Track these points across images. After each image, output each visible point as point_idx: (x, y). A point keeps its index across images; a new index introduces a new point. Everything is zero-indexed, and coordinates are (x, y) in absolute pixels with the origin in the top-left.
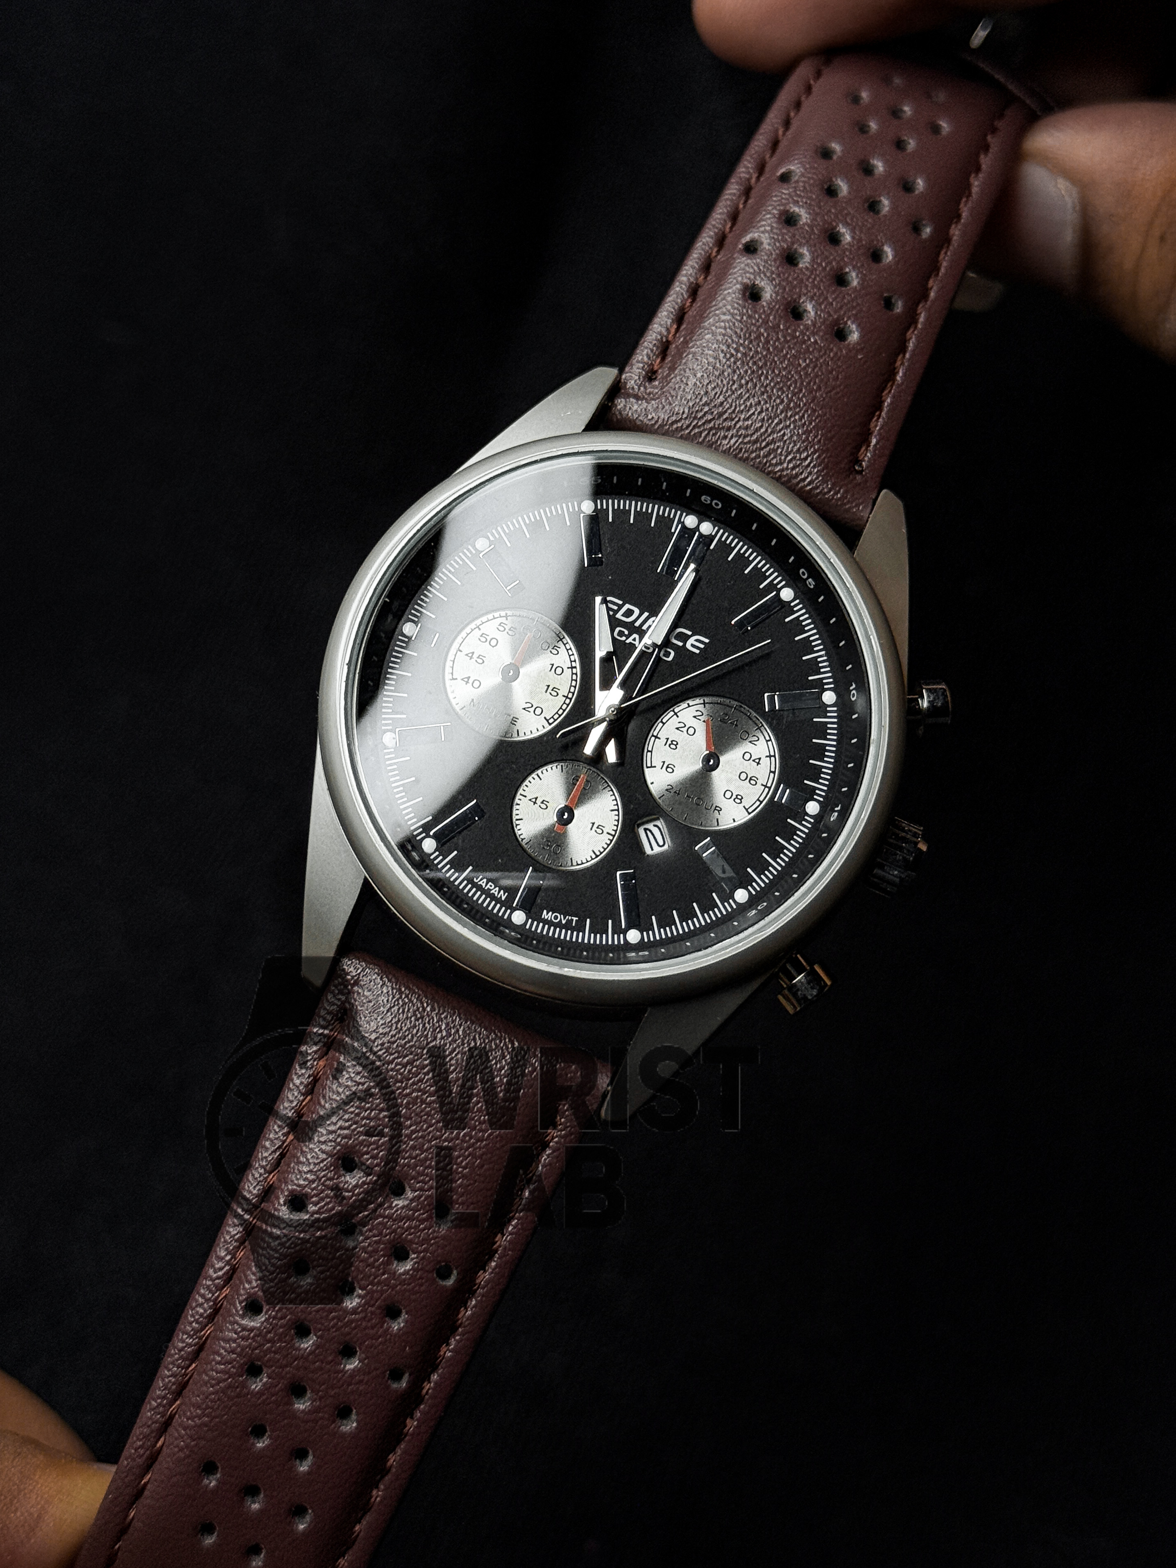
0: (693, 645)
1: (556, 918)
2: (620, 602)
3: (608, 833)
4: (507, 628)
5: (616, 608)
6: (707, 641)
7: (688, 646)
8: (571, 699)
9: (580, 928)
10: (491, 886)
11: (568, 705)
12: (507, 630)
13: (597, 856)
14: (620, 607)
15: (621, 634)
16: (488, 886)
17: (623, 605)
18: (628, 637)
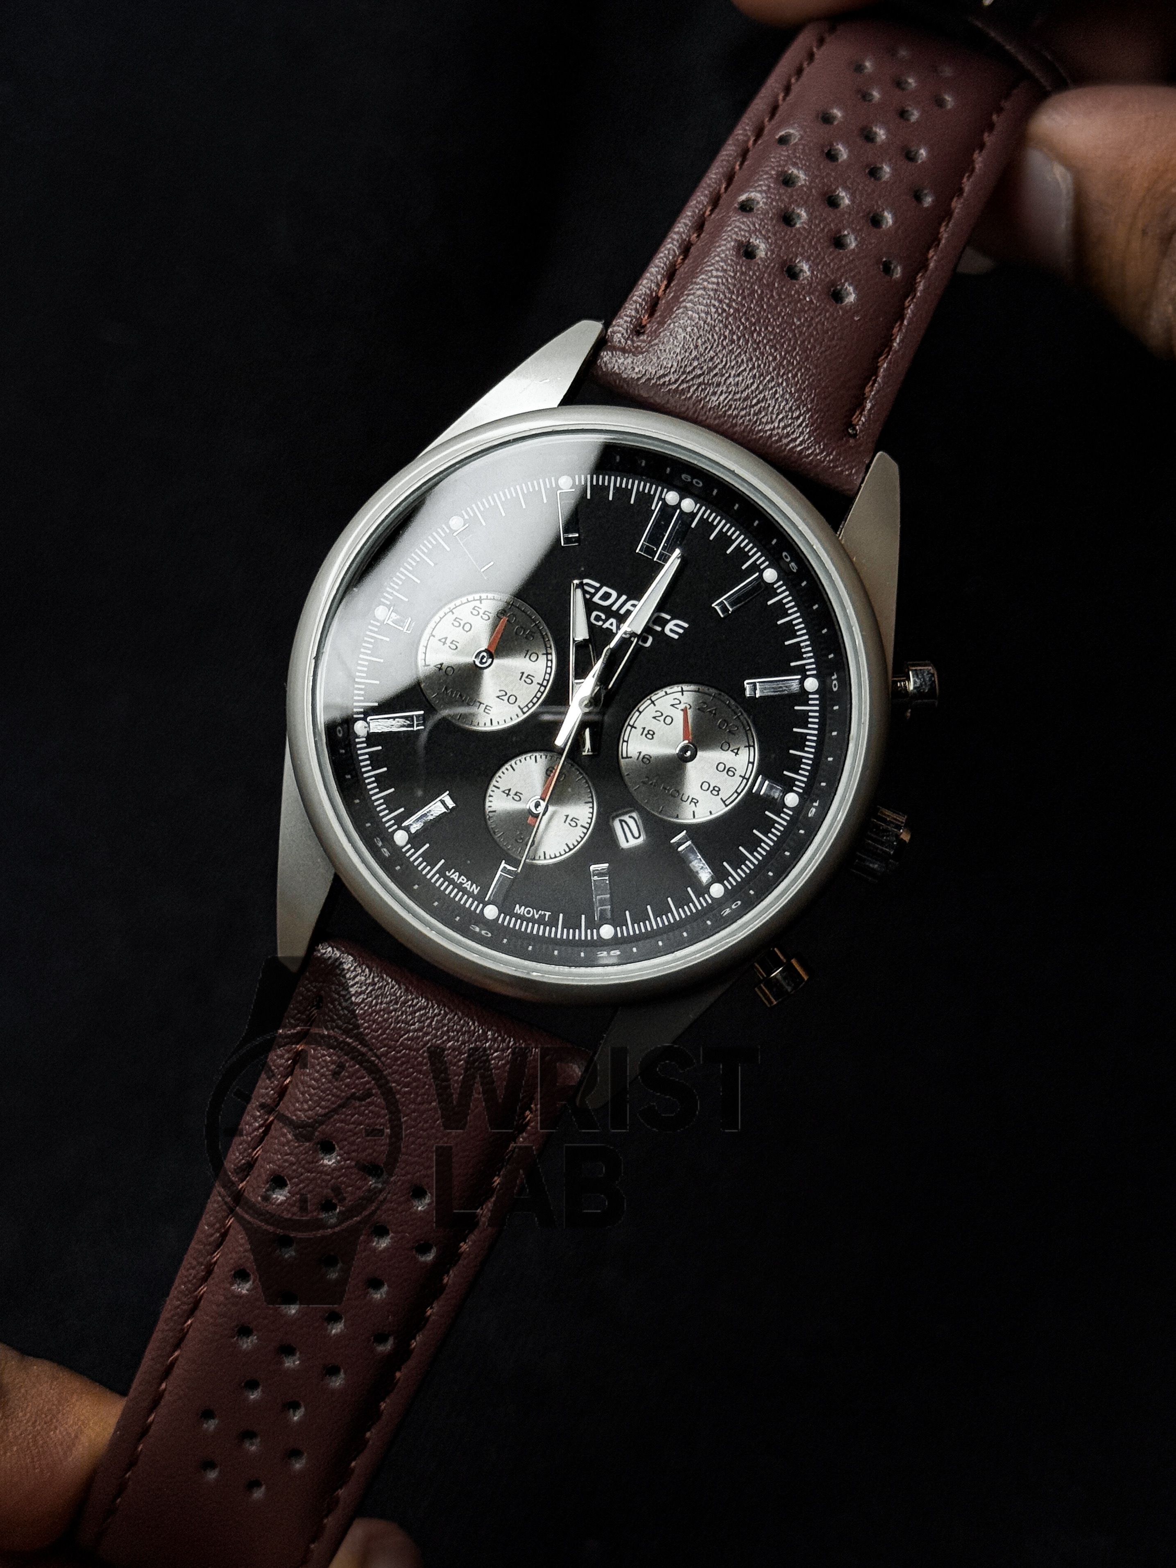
0: (671, 630)
1: (529, 912)
2: (598, 585)
3: (582, 826)
6: (686, 625)
7: (667, 631)
8: (545, 687)
9: (553, 923)
10: (463, 880)
11: (542, 693)
12: (481, 614)
13: (570, 850)
14: (598, 590)
15: (598, 618)
16: (460, 880)
17: (600, 588)
18: (605, 621)
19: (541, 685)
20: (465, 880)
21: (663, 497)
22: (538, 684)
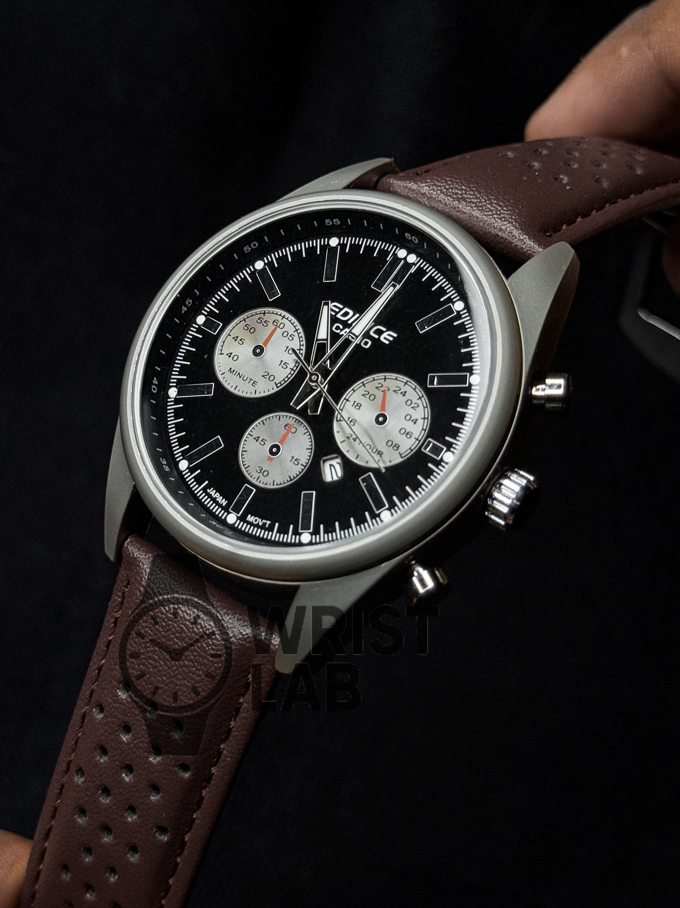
0: (385, 338)
1: (256, 520)
2: (341, 307)
3: (302, 465)
4: (263, 321)
5: (337, 310)
6: (395, 335)
7: (382, 339)
8: (295, 371)
9: (271, 529)
10: (217, 495)
11: (292, 375)
12: (263, 323)
13: (291, 480)
14: (341, 310)
15: (338, 328)
16: (216, 496)
17: (343, 309)
18: (341, 330)
19: (292, 369)
20: (219, 495)
21: (396, 253)
22: (290, 369)
